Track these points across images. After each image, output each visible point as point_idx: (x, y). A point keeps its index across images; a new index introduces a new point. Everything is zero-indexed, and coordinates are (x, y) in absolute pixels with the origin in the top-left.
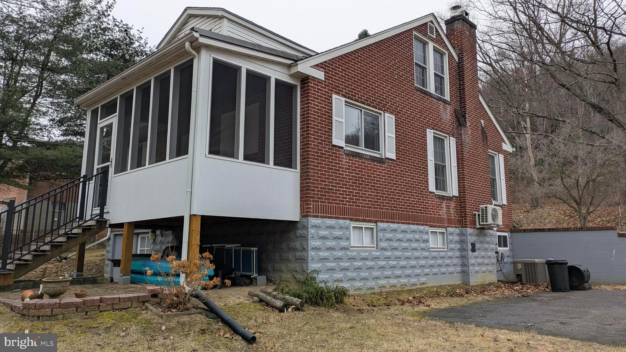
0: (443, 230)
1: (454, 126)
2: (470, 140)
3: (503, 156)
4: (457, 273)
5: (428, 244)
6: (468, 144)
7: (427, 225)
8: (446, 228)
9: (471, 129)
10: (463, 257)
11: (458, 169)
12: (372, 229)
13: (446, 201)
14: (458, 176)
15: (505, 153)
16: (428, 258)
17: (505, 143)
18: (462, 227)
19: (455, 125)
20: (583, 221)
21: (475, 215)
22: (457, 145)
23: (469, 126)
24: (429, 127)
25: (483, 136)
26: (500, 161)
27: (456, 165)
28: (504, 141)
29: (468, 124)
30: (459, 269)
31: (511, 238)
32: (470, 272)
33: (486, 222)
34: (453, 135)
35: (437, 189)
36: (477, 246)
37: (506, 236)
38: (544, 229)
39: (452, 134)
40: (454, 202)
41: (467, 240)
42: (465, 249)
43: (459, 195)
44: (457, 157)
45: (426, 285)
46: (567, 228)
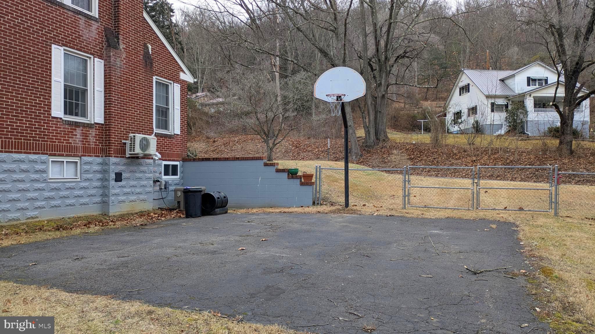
0: (77, 159)
1: (103, 46)
2: (124, 64)
3: (179, 85)
4: (94, 203)
5: (45, 175)
6: (120, 68)
7: (47, 154)
8: (80, 157)
9: (126, 52)
10: (105, 187)
11: (105, 94)
13: (81, 128)
14: (105, 102)
15: (183, 83)
16: (44, 190)
17: (184, 73)
18: (106, 156)
19: (105, 46)
20: (269, 151)
21: (125, 144)
22: (105, 68)
23: (123, 48)
24: (57, 43)
25: (146, 61)
26: (176, 90)
27: (102, 89)
28: (183, 71)
29: (122, 46)
30: (98, 199)
31: (182, 166)
32: (110, 202)
33: (134, 151)
34: (101, 57)
35: (65, 113)
36: (124, 175)
37: (177, 165)
39: (97, 55)
40: (95, 129)
41: (109, 170)
42: (106, 179)
43: (105, 122)
44: (105, 81)
45: (38, 220)
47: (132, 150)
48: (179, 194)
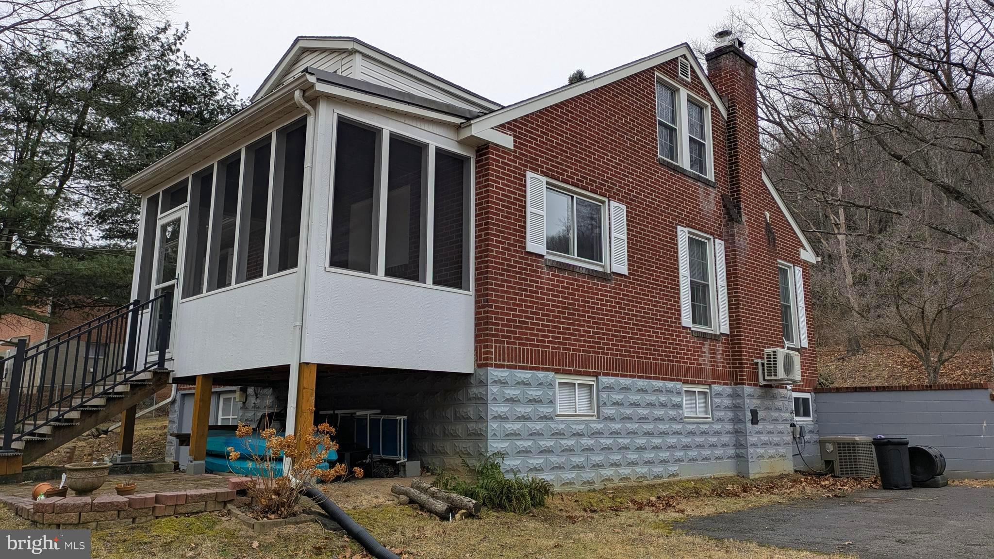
0: (704, 389)
1: (721, 221)
2: (748, 243)
3: (801, 269)
4: (729, 458)
5: (681, 412)
6: (745, 250)
7: (680, 380)
8: (710, 386)
9: (749, 226)
10: (739, 432)
11: (728, 290)
12: (591, 386)
13: (709, 342)
14: (729, 301)
15: (805, 265)
16: (681, 433)
17: (805, 249)
18: (736, 384)
19: (724, 221)
20: (932, 375)
21: (757, 364)
22: (726, 252)
23: (746, 221)
24: (681, 223)
25: (769, 237)
26: (796, 278)
27: (725, 283)
28: (803, 246)
29: (744, 218)
30: (731, 451)
31: (815, 401)
32: (750, 457)
33: (775, 375)
34: (721, 236)
35: (694, 322)
36: (761, 414)
37: (808, 399)
38: (869, 388)
39: (718, 235)
40: (722, 343)
41: (744, 404)
42: (740, 420)
43: (730, 332)
44: (727, 271)
45: (678, 478)
46: (907, 387)
47: (773, 374)
48: (830, 448)
